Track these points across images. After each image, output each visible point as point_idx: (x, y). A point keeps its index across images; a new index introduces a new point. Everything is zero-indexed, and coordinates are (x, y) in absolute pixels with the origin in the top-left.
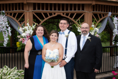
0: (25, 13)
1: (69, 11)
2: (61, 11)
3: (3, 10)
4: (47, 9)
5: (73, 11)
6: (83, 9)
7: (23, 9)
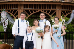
0: (18, 10)
1: (46, 9)
2: (41, 9)
3: (4, 8)
4: (32, 8)
5: (49, 9)
6: (55, 8)
7: (17, 8)
